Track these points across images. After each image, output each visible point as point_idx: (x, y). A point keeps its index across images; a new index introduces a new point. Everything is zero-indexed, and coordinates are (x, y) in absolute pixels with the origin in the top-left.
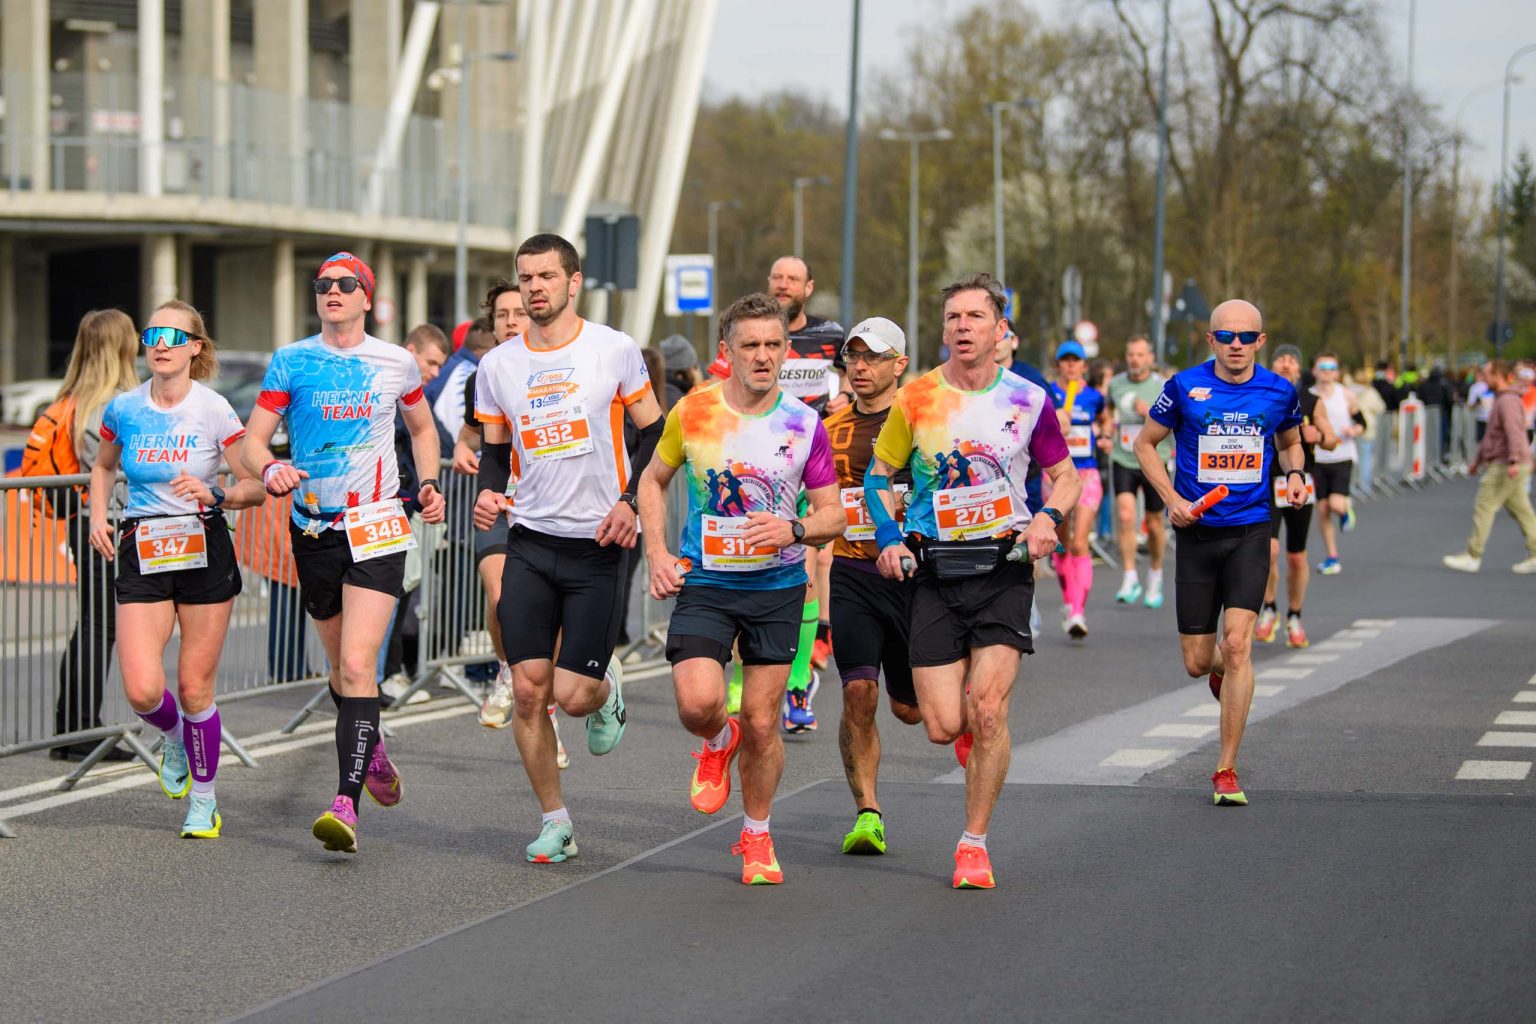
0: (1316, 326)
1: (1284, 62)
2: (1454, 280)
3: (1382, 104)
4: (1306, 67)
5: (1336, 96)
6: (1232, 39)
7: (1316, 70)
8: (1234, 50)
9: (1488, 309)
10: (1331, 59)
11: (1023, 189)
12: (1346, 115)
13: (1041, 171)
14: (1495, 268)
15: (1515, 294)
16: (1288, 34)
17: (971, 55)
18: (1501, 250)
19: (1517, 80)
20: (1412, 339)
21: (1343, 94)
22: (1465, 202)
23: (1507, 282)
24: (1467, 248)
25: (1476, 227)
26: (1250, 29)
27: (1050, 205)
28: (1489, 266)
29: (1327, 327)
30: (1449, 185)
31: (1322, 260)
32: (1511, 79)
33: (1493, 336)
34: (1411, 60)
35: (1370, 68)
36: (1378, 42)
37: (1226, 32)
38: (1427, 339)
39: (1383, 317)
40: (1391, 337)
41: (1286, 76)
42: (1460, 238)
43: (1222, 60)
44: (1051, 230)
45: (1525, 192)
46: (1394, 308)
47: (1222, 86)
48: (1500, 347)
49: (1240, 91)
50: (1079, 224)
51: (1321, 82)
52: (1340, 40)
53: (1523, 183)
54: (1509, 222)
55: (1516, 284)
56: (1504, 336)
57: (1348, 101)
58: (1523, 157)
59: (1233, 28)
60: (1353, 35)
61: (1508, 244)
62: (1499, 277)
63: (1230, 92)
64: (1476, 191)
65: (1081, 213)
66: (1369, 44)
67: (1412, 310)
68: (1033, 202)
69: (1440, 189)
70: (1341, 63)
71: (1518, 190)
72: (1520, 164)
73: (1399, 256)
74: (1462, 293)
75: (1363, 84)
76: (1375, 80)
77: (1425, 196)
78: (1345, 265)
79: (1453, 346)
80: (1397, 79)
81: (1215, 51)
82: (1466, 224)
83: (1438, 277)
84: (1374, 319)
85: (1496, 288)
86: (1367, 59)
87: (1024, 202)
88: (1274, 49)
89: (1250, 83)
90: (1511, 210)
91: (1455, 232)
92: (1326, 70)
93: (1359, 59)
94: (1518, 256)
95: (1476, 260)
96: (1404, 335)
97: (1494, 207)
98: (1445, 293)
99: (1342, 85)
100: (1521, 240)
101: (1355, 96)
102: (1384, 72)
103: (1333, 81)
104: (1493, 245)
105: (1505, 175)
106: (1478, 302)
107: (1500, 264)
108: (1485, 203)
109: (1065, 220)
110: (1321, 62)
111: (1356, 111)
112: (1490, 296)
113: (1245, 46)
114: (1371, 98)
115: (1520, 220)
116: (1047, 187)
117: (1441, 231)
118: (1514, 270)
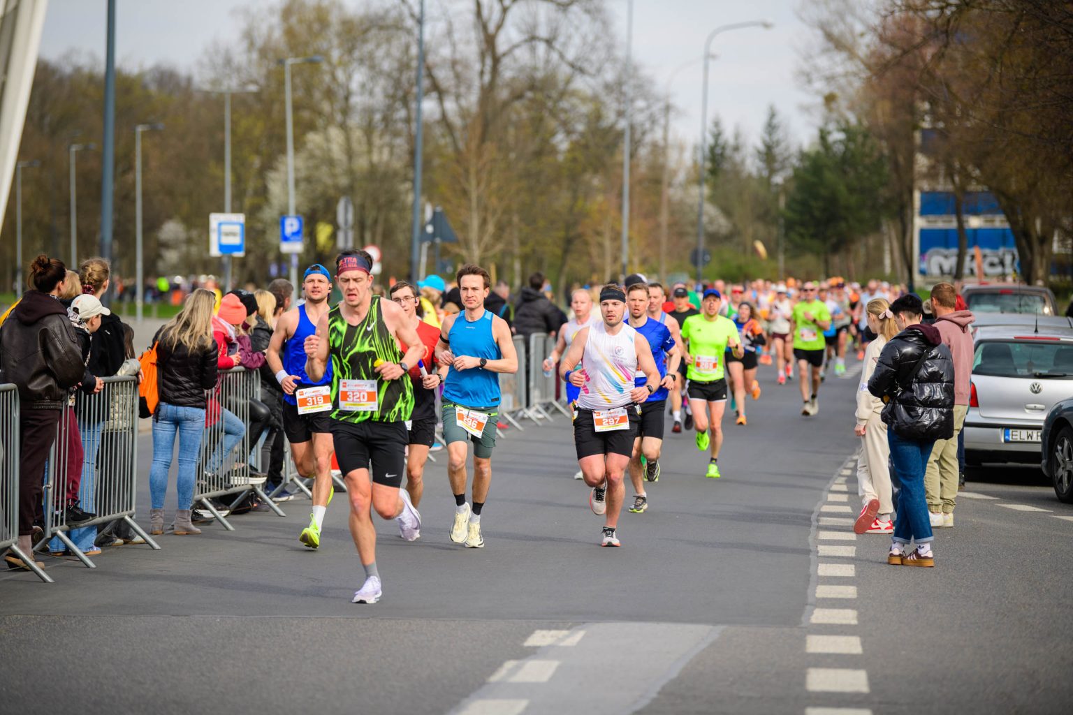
0: (558, 252)
1: (532, 38)
2: (664, 218)
3: (609, 76)
4: (549, 42)
5: (572, 66)
6: (490, 18)
7: (557, 45)
8: (492, 28)
9: (691, 240)
10: (569, 37)
11: (328, 140)
12: (582, 84)
13: (343, 127)
14: (696, 209)
15: (711, 229)
16: (535, 16)
17: (290, 33)
18: (701, 195)
19: (714, 57)
20: (631, 262)
21: (579, 64)
22: (672, 158)
23: (705, 219)
24: (674, 193)
25: (681, 177)
26: (505, 10)
27: (350, 153)
28: (691, 207)
29: (566, 251)
30: (661, 143)
31: (562, 200)
32: (709, 56)
33: (695, 261)
34: (630, 37)
35: (599, 44)
36: (606, 24)
37: (485, 13)
38: (644, 261)
39: (607, 243)
40: (616, 259)
41: (533, 50)
42: (670, 185)
43: (482, 36)
44: (350, 172)
45: (718, 151)
46: (617, 236)
47: (482, 56)
48: (701, 269)
49: (496, 61)
50: (373, 168)
51: (562, 56)
52: (576, 22)
53: (716, 144)
54: (706, 174)
55: (711, 222)
56: (704, 260)
57: (582, 71)
58: (717, 124)
59: (491, 8)
60: (586, 18)
61: (706, 190)
62: (700, 215)
63: (489, 62)
64: (681, 149)
65: (375, 158)
66: (598, 25)
67: (630, 239)
68: (337, 151)
69: (655, 145)
70: (577, 40)
71: (712, 149)
72: (715, 130)
73: (620, 195)
74: (670, 226)
75: (594, 57)
76: (602, 54)
77: (643, 152)
78: (580, 203)
79: (664, 268)
80: (620, 53)
81: (475, 27)
82: (675, 173)
83: (653, 213)
84: (601, 245)
85: (696, 223)
86: (597, 38)
87: (329, 150)
88: (524, 27)
89: (504, 55)
90: (708, 165)
91: (666, 178)
92: (565, 44)
93: (590, 38)
94: (713, 199)
95: (681, 202)
96: (624, 259)
97: (695, 162)
98: (658, 226)
99: (577, 59)
100: (714, 187)
101: (586, 66)
102: (610, 47)
103: (571, 54)
104: (695, 191)
105: (704, 139)
106: (681, 235)
107: (701, 206)
108: (688, 158)
109: (362, 163)
110: (561, 39)
111: (588, 79)
112: (690, 229)
113: (499, 26)
114: (599, 70)
115: (713, 172)
116: (348, 139)
117: (655, 179)
118: (711, 210)
